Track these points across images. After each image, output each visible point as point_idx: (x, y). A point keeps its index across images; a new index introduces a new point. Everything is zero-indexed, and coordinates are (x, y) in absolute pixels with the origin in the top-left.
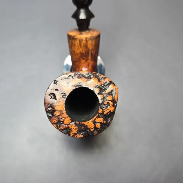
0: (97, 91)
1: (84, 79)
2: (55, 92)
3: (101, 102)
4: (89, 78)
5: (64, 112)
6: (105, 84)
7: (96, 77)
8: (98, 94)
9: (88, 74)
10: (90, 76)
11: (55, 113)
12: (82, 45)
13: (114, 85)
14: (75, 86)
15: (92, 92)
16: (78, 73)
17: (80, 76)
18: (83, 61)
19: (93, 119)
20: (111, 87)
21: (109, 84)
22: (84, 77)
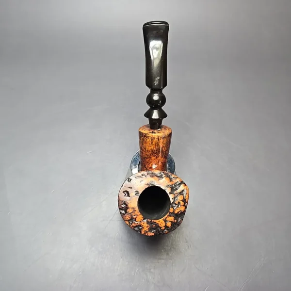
0: (168, 191)
1: (156, 177)
2: (129, 190)
3: (172, 201)
4: (161, 177)
5: (137, 209)
6: (176, 183)
7: (168, 176)
8: (170, 193)
9: (160, 173)
10: (162, 175)
11: (128, 210)
12: (154, 143)
13: (185, 185)
14: (148, 184)
15: (164, 191)
16: (151, 172)
17: (153, 175)
18: (153, 158)
19: (164, 218)
20: (182, 187)
21: (180, 184)
22: (157, 176)
